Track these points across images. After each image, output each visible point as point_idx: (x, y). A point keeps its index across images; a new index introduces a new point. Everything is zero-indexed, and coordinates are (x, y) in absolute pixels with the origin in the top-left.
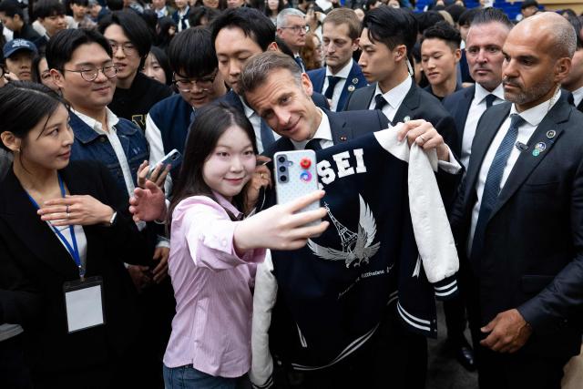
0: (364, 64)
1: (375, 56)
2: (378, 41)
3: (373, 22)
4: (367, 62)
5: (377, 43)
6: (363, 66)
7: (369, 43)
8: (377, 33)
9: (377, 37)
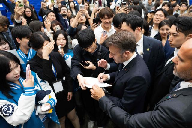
0: (171, 40)
1: (178, 38)
2: (181, 32)
3: (179, 23)
4: (173, 39)
5: (180, 33)
6: (170, 41)
7: (176, 32)
8: (181, 28)
9: (180, 30)
